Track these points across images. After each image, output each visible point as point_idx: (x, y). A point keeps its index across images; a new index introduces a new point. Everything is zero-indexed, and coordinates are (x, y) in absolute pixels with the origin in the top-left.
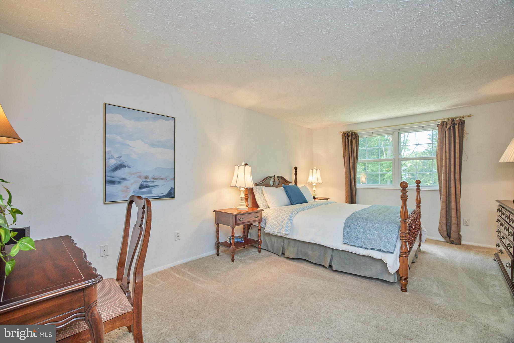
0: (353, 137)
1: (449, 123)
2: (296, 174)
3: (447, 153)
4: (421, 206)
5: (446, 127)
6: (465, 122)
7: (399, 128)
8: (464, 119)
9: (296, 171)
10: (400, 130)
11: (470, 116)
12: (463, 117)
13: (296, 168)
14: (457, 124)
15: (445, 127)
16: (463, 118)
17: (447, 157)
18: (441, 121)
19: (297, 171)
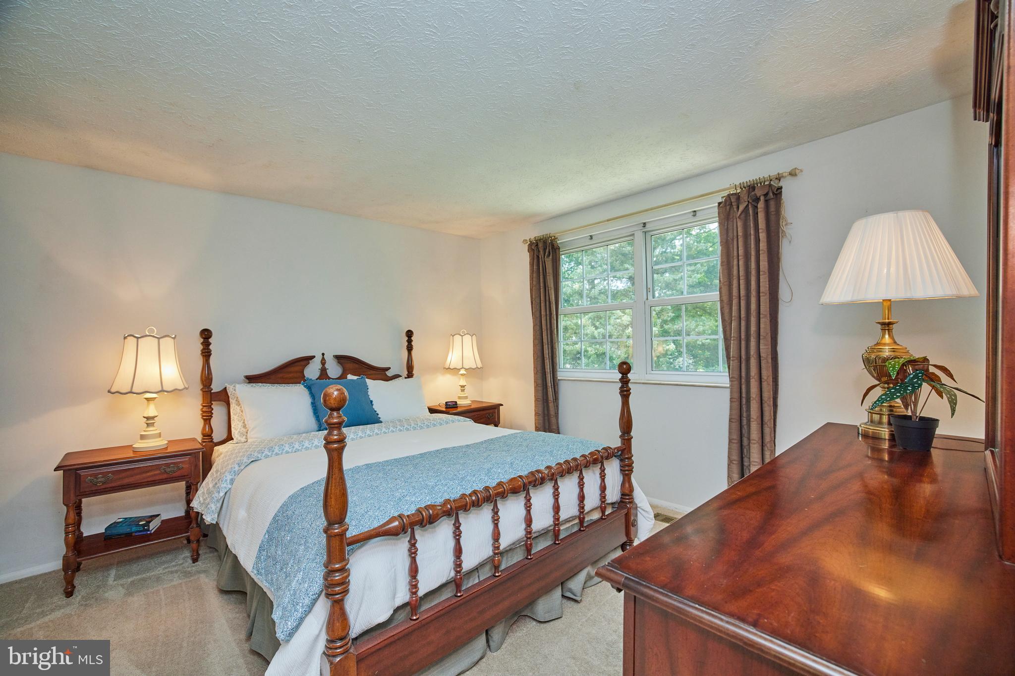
0: (547, 250)
1: (744, 197)
2: (410, 348)
3: (742, 282)
4: (632, 438)
5: (738, 208)
6: (783, 190)
7: (644, 222)
8: (781, 184)
9: (410, 341)
10: (647, 226)
11: (793, 174)
12: (779, 178)
13: (409, 334)
14: (762, 198)
15: (735, 209)
16: (780, 180)
17: (743, 292)
18: (726, 193)
19: (412, 341)
